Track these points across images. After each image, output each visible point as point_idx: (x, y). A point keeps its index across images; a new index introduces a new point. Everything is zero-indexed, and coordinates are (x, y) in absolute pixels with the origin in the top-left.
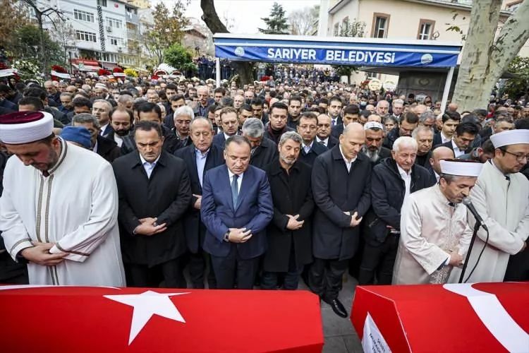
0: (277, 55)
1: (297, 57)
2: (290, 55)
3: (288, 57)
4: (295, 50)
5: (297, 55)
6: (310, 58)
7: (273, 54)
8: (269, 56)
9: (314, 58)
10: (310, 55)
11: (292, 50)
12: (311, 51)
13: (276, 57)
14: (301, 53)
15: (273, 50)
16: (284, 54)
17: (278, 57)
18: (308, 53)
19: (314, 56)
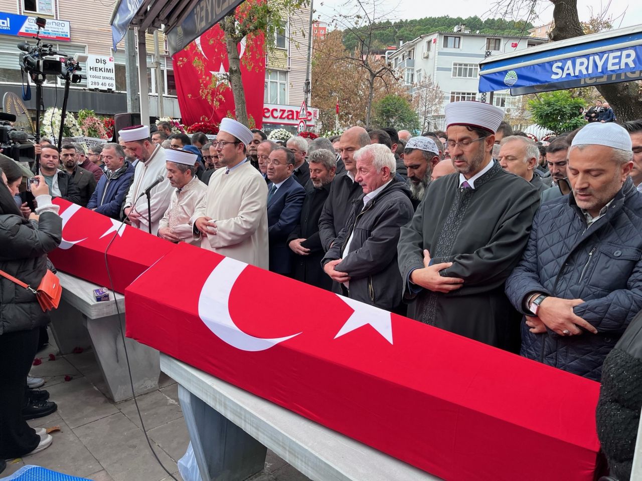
0: (566, 72)
1: (600, 70)
2: (587, 68)
3: (585, 72)
4: (597, 58)
5: (600, 64)
6: (623, 66)
7: (560, 71)
8: (554, 77)
9: (632, 65)
10: (624, 60)
11: (591, 58)
12: (625, 53)
13: (564, 76)
14: (607, 59)
15: (560, 64)
16: (578, 68)
17: (569, 74)
18: (620, 57)
19: (630, 61)
